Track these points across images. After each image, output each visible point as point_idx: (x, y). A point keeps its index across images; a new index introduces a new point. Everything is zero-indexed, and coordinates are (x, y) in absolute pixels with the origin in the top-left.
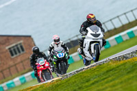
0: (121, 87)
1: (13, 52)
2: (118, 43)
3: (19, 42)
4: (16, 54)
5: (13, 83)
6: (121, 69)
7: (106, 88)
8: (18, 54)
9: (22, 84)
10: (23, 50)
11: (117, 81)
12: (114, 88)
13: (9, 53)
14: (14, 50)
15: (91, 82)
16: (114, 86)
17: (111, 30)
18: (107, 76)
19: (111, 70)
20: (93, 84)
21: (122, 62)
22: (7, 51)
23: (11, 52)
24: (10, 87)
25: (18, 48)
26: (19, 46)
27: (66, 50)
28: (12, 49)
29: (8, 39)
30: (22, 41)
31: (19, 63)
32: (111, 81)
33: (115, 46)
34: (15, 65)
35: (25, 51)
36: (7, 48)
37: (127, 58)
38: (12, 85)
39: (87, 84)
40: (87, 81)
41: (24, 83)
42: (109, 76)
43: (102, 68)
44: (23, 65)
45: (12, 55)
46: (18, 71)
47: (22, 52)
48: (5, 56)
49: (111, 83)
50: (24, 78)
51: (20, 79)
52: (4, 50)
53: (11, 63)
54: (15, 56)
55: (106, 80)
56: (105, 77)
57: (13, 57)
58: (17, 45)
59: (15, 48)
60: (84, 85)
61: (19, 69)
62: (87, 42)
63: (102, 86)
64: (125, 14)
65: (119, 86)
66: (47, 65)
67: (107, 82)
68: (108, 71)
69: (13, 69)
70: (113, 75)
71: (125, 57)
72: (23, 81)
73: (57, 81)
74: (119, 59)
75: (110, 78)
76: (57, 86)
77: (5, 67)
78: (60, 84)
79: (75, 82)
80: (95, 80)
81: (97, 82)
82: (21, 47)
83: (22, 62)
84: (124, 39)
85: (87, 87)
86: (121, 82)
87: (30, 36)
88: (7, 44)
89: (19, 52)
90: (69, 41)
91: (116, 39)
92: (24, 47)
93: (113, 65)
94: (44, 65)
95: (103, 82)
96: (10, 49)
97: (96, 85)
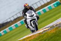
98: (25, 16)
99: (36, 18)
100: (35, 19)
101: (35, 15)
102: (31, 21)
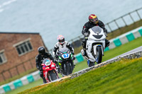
0: (133, 86)
1: (20, 50)
2: (129, 41)
3: (27, 40)
4: (24, 52)
5: (20, 82)
6: (132, 68)
7: (117, 87)
8: (26, 52)
9: (30, 83)
10: (31, 48)
11: (128, 80)
12: (125, 87)
13: (17, 51)
14: (22, 48)
15: (101, 81)
16: (125, 85)
17: (122, 28)
18: (118, 75)
19: (122, 69)
20: (103, 83)
21: (133, 61)
22: (14, 49)
23: (18, 50)
24: (17, 86)
25: (26, 46)
26: (27, 44)
27: (71, 50)
28: (20, 47)
29: (15, 37)
30: (29, 39)
31: (26, 62)
32: (122, 80)
33: (126, 44)
34: (23, 63)
35: (33, 49)
36: (14, 46)
37: (138, 56)
38: (20, 84)
39: (97, 83)
40: (97, 80)
41: (32, 82)
42: (121, 75)
43: (112, 67)
44: (31, 64)
45: (20, 53)
46: (25, 70)
47: (30, 50)
48: (13, 54)
49: (122, 83)
50: (32, 77)
51: (28, 78)
52: (12, 48)
53: (18, 61)
54: (22, 54)
55: (116, 79)
56: (116, 76)
57: (20, 55)
58: (24, 43)
59: (23, 45)
60: (94, 84)
61: (27, 68)
62: (89, 43)
63: (113, 85)
64: (136, 11)
65: (131, 85)
66: (53, 66)
67: (118, 81)
68: (118, 70)
69: (20, 68)
70: (123, 74)
71: (136, 55)
72: (31, 80)
73: (66, 80)
74: (130, 57)
75: (121, 77)
76: (66, 85)
77: (12, 65)
78: (70, 83)
79: (85, 81)
80: (106, 79)
81: (107, 81)
82: (29, 45)
83: (30, 60)
84: (136, 36)
85: (97, 86)
86: (133, 82)
87: (38, 34)
88: (14, 41)
89: (27, 50)
90: (78, 39)
91: (127, 36)
92: (32, 45)
93: (125, 64)
94: (50, 66)
95: (113, 81)
96: (17, 46)
97: (107, 84)
98: (86, 34)
99: (104, 42)
100: (101, 44)
101: (104, 37)
102: (93, 44)
